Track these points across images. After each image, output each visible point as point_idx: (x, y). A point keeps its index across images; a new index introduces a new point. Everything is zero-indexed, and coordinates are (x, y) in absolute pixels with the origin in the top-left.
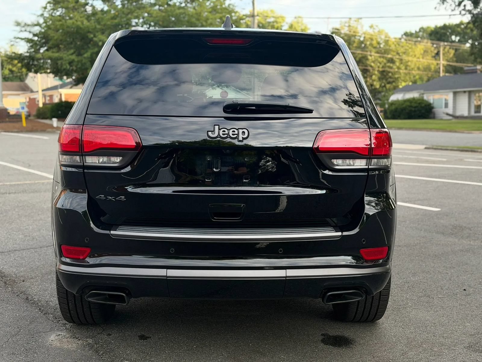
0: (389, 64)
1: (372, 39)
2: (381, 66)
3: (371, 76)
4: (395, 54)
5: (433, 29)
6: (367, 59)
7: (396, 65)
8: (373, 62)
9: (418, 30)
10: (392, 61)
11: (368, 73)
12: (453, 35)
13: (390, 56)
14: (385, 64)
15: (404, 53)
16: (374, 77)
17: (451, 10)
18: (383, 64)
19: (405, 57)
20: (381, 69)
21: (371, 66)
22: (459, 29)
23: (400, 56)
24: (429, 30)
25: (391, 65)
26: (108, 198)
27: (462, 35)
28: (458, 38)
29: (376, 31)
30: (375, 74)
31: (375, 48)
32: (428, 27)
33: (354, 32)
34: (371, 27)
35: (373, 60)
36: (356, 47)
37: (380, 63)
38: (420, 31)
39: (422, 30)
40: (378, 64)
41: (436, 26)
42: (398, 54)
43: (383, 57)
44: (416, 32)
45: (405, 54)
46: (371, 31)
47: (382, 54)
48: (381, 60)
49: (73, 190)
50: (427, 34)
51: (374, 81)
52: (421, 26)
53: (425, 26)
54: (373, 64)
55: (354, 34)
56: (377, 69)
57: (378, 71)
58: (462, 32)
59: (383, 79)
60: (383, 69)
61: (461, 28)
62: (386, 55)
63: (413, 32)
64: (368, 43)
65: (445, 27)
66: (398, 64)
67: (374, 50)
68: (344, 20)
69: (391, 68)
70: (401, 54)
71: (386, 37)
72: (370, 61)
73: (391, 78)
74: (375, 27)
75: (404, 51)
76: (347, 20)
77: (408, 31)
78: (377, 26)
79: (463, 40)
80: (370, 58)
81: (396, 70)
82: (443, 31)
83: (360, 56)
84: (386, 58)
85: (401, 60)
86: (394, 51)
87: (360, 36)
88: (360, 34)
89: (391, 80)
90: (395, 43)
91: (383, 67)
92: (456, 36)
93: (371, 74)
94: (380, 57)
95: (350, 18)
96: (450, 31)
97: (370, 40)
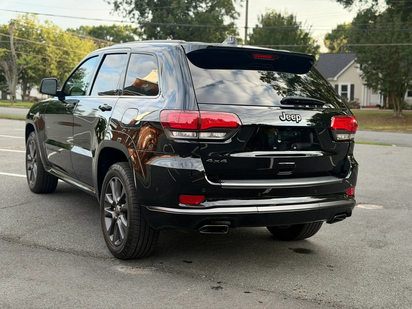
0: (64, 56)
1: (49, 33)
2: (58, 57)
3: (50, 65)
4: (69, 47)
5: (91, 29)
6: (46, 50)
7: (71, 58)
8: (51, 53)
9: (79, 28)
10: (66, 53)
11: (47, 62)
12: (108, 35)
13: (65, 49)
14: (61, 55)
15: (77, 47)
16: (52, 66)
17: (122, 17)
18: (59, 55)
19: (77, 51)
20: (58, 60)
21: (49, 56)
22: (113, 31)
23: (73, 49)
24: (88, 29)
25: (67, 57)
26: (215, 161)
27: (115, 36)
28: (111, 39)
29: (51, 26)
30: (53, 64)
31: (52, 41)
32: (87, 27)
33: (31, 25)
34: (46, 22)
35: (51, 51)
36: (34, 38)
37: (57, 55)
38: (80, 29)
39: (82, 29)
40: (56, 55)
41: (94, 27)
42: (72, 48)
43: (59, 49)
44: (77, 29)
45: (77, 49)
46: (46, 26)
47: (58, 46)
48: (58, 51)
49: (182, 156)
50: (86, 32)
51: (52, 69)
52: (81, 25)
53: (85, 25)
54: (51, 55)
55: (32, 26)
56: (55, 59)
57: (56, 61)
58: (115, 34)
59: (60, 68)
60: (60, 60)
61: (114, 30)
62: (62, 48)
63: (75, 29)
64: (46, 36)
65: (101, 28)
66: (72, 56)
67: (51, 43)
68: (22, 14)
69: (67, 59)
70: (74, 48)
71: (60, 32)
72: (48, 51)
73: (66, 67)
74: (49, 22)
75: (76, 46)
76: (25, 14)
77: (70, 28)
78: (52, 22)
79: (116, 40)
80: (48, 49)
81: (71, 61)
82: (99, 31)
83: (39, 46)
84: (62, 50)
85: (75, 53)
86: (68, 46)
87: (37, 29)
88: (37, 28)
89: (67, 70)
90: (69, 38)
91: (59, 58)
92: (111, 36)
93: (49, 63)
94: (57, 49)
95: (27, 13)
96: (105, 32)
97: (47, 33)
